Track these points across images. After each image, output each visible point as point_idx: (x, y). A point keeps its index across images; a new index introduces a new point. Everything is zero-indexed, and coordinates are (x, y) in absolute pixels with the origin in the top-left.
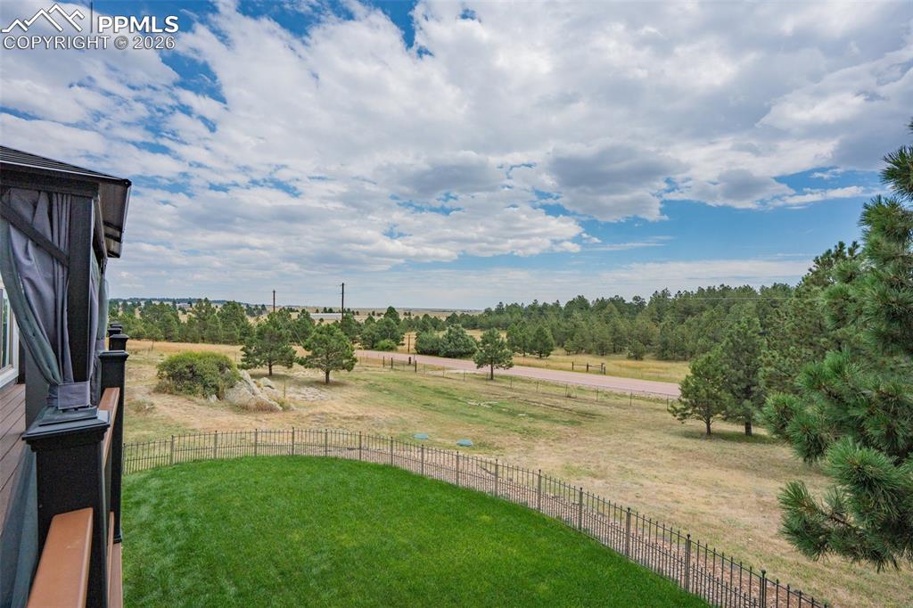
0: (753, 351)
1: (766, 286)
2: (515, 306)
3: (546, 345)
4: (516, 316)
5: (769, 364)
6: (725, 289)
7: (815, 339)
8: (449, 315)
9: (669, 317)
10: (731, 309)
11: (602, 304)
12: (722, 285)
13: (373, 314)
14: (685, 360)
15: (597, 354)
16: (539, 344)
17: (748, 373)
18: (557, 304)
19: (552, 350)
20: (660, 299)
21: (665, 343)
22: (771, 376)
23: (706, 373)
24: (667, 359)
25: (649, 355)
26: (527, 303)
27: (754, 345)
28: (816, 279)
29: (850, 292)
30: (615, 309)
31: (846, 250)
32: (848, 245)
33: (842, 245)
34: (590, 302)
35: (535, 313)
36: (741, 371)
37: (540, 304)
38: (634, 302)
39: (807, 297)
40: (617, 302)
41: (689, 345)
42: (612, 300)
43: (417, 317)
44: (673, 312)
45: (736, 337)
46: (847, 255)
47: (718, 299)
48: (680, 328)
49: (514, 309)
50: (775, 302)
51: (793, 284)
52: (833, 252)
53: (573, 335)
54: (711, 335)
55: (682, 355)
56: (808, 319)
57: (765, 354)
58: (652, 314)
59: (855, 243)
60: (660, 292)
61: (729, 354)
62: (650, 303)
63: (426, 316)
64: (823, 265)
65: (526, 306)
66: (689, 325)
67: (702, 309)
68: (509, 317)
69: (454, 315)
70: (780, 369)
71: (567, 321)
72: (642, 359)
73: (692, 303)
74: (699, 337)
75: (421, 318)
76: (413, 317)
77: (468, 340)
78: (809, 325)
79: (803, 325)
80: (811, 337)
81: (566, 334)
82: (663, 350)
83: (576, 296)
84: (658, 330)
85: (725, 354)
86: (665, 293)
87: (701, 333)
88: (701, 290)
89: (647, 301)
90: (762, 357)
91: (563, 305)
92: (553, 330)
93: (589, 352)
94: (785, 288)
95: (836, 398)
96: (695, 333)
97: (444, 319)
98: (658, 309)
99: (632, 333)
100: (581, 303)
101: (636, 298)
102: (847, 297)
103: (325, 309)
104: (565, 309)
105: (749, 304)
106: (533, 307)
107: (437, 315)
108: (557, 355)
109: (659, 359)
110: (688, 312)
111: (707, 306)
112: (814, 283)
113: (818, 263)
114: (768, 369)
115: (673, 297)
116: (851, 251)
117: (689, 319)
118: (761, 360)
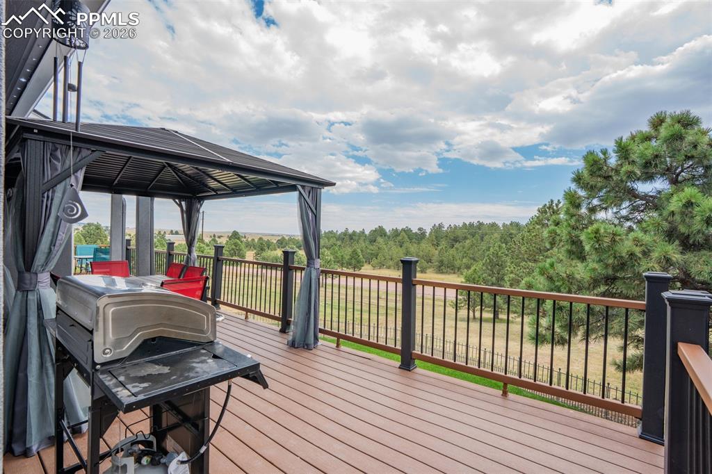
0: (502, 266)
1: (506, 223)
2: (331, 232)
3: (359, 262)
4: (333, 241)
5: (512, 272)
6: (481, 224)
7: (537, 257)
8: (280, 238)
9: (443, 244)
10: (485, 238)
11: (396, 233)
12: (479, 222)
13: (214, 236)
14: (454, 273)
15: (394, 269)
16: (353, 261)
17: (498, 279)
18: (363, 232)
19: (363, 266)
20: (437, 229)
21: (441, 262)
22: (512, 280)
23: (474, 279)
24: (443, 273)
25: (430, 270)
26: (341, 230)
27: (502, 262)
28: (539, 221)
29: (557, 231)
30: (406, 236)
31: (554, 205)
32: (555, 202)
33: (552, 201)
34: (387, 231)
35: (347, 238)
36: (494, 278)
37: (350, 231)
38: (418, 232)
39: (533, 232)
40: (407, 231)
41: (457, 263)
42: (403, 230)
43: (253, 240)
44: (446, 240)
45: (491, 256)
46: (555, 208)
47: (476, 231)
48: (452, 251)
49: (331, 235)
50: (511, 234)
51: (523, 223)
52: (548, 205)
53: (377, 255)
54: (471, 256)
55: (452, 270)
56: (534, 245)
57: (509, 267)
58: (432, 241)
59: (559, 200)
60: (437, 225)
61: (487, 268)
62: (431, 233)
63: (260, 239)
64: (542, 213)
65: (339, 232)
66: (457, 249)
67: (465, 238)
68: (327, 240)
69: (283, 238)
70: (518, 275)
71: (372, 245)
72: (425, 273)
73: (459, 233)
74: (463, 257)
75: (256, 240)
76: (250, 240)
77: (300, 258)
78: (534, 249)
79: (531, 249)
80: (535, 256)
81: (372, 254)
82: (440, 267)
83: (377, 226)
84: (437, 252)
85: (484, 268)
86: (441, 226)
87: (465, 255)
88: (465, 224)
89: (428, 231)
90: (508, 268)
91: (367, 233)
92: (362, 251)
93: (389, 268)
94: (517, 225)
95: (550, 279)
96: (461, 254)
97: (275, 242)
98: (436, 237)
99: (419, 254)
100: (380, 232)
101: (420, 229)
102: (556, 233)
103: (172, 231)
104: (370, 235)
105: (496, 235)
106: (345, 234)
107: (269, 238)
108: (366, 269)
109: (437, 273)
110: (456, 240)
111: (469, 236)
112: (537, 223)
113: (539, 211)
114: (512, 275)
115: (446, 229)
116: (557, 205)
117: (457, 245)
118: (507, 270)
